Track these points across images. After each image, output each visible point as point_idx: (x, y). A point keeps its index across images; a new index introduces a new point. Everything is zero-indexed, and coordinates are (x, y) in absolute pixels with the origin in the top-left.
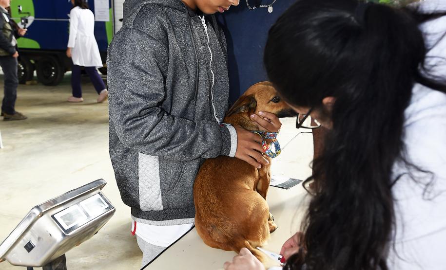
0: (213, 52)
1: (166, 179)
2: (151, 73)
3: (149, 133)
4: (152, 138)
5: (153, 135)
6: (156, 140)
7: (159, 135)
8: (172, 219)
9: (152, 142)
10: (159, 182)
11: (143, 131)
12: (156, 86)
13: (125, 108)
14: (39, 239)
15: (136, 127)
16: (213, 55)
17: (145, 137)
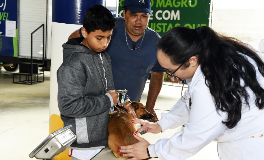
0: (105, 69)
1: (90, 128)
2: (76, 85)
3: (74, 110)
4: (76, 112)
5: (76, 110)
6: (78, 112)
7: (79, 110)
8: (92, 147)
9: (76, 113)
10: (87, 130)
11: (72, 110)
12: (79, 91)
13: (64, 101)
14: (52, 147)
15: (68, 108)
16: (106, 71)
17: (73, 112)
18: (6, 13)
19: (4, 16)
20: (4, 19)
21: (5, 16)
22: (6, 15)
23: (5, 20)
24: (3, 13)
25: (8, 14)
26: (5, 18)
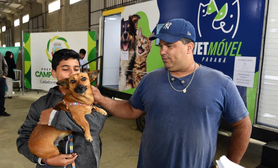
18: (237, 43)
19: (233, 48)
20: (231, 55)
21: (235, 48)
22: (236, 46)
23: (234, 55)
24: (231, 43)
25: (241, 43)
26: (235, 52)
